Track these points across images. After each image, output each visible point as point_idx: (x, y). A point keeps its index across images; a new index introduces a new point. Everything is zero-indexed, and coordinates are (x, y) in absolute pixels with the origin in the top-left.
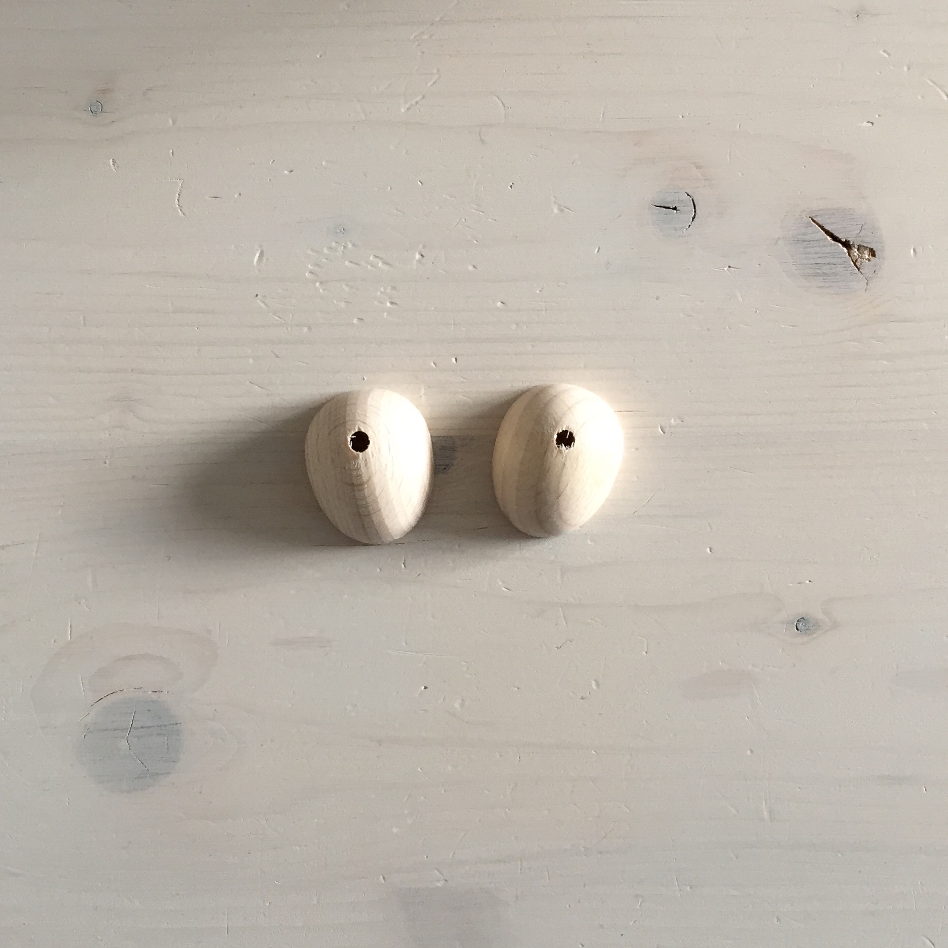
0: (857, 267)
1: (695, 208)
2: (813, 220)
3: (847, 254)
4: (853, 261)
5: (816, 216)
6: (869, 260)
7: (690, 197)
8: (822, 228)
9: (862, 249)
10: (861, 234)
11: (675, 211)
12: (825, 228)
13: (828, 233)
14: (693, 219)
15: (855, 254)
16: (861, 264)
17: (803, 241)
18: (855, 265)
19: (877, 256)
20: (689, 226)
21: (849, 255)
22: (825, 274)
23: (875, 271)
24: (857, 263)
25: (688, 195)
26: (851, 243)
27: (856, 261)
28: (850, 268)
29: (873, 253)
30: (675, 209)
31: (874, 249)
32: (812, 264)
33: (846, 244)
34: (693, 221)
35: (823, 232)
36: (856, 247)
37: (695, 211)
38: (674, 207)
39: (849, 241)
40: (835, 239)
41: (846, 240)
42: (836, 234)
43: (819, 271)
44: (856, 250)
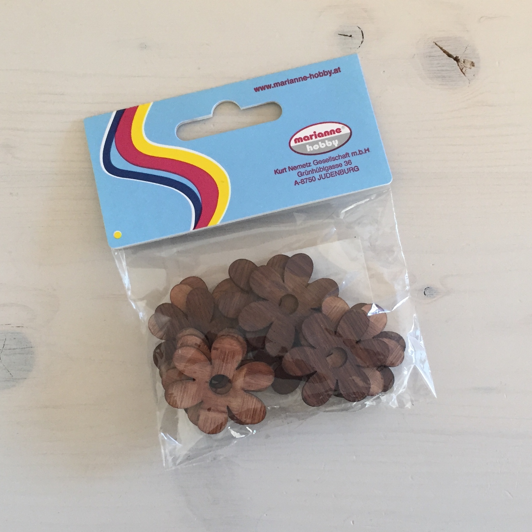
0: (463, 73)
1: (363, 36)
2: (436, 44)
3: (457, 65)
4: (460, 69)
5: (438, 41)
6: (470, 68)
7: (360, 29)
8: (441, 48)
9: (466, 61)
10: (466, 52)
11: (351, 38)
12: (443, 49)
13: (445, 52)
14: (362, 42)
15: (462, 65)
16: (466, 71)
17: (430, 57)
18: (462, 71)
19: (475, 65)
20: (360, 46)
21: (458, 65)
22: (444, 77)
23: (474, 75)
24: (463, 70)
25: (359, 27)
26: (459, 58)
27: (463, 69)
28: (459, 73)
29: (473, 64)
30: (351, 36)
31: (474, 61)
32: (435, 70)
33: (456, 59)
34: (362, 43)
35: (442, 52)
36: (463, 61)
37: (363, 38)
38: (350, 35)
39: (458, 57)
40: (450, 56)
41: (456, 56)
42: (450, 53)
43: (439, 75)
44: (463, 62)
